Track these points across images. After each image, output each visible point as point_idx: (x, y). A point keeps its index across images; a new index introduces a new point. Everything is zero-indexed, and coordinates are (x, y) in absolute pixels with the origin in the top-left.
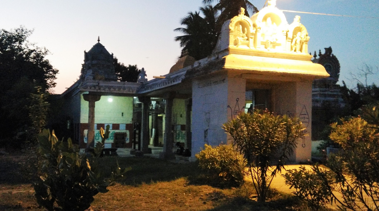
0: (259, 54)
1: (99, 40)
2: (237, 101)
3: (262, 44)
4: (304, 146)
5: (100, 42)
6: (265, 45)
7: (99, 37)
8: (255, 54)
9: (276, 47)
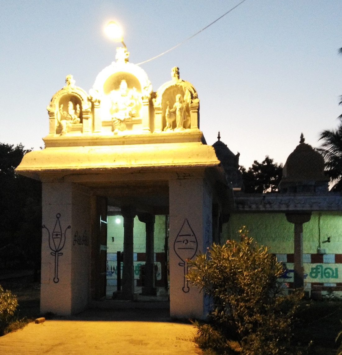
0: (95, 142)
1: (219, 138)
2: (58, 218)
3: (103, 126)
4: (186, 289)
5: (221, 140)
6: (112, 126)
7: (219, 133)
8: (89, 143)
9: (134, 126)
